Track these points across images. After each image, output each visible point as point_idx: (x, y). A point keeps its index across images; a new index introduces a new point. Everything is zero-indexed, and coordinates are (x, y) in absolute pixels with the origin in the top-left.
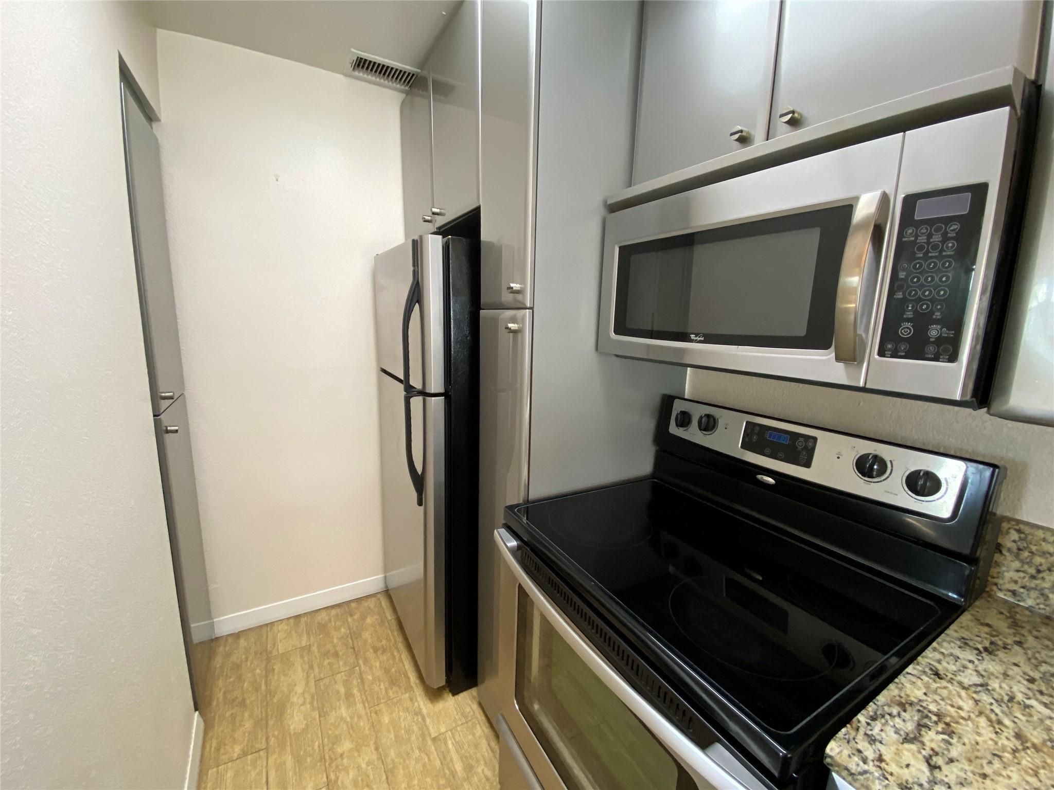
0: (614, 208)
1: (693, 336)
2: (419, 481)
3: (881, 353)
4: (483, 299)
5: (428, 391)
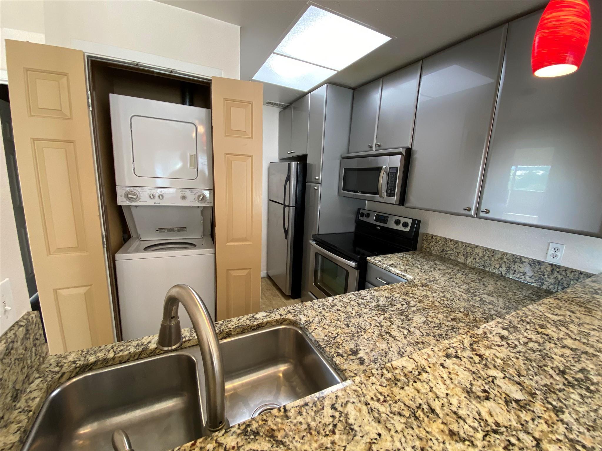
0: (344, 158)
1: (359, 192)
2: (286, 232)
3: (386, 196)
4: (307, 180)
5: (290, 205)
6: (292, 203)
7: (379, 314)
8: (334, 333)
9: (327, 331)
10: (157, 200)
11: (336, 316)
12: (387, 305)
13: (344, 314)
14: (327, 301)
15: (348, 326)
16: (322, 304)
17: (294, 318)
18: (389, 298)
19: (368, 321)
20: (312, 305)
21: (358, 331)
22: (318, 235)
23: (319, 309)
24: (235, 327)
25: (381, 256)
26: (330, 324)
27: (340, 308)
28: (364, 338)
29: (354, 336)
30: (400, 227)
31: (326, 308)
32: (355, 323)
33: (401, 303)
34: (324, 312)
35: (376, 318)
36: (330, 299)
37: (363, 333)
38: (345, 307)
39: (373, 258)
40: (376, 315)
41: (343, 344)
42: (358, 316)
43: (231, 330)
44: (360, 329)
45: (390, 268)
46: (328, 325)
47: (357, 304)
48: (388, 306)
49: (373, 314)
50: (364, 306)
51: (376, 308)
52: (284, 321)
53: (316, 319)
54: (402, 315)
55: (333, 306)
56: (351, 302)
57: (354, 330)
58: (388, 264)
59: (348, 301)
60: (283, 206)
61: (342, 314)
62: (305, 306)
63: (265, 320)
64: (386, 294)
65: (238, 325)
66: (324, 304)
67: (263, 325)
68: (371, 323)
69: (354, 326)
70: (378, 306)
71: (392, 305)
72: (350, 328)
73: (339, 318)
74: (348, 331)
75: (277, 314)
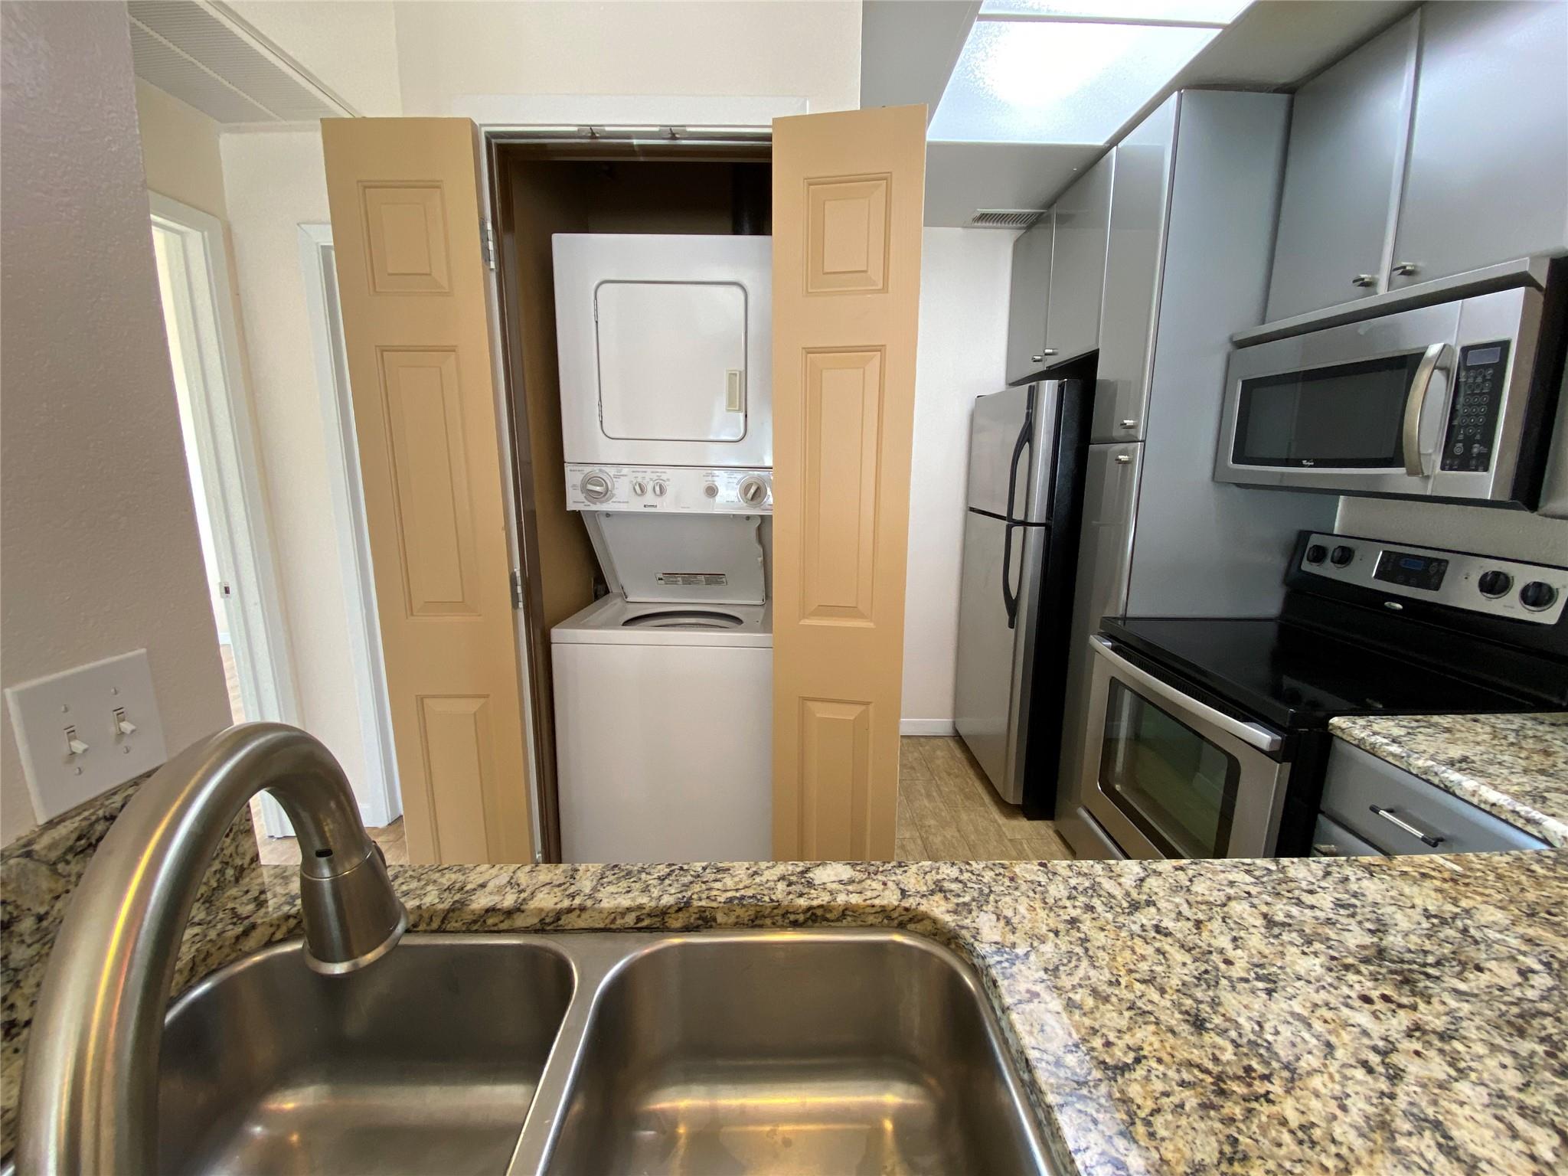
0: (1241, 344)
1: (1304, 462)
2: (1012, 606)
3: (1443, 468)
4: (1094, 435)
5: (1029, 520)
6: (1037, 513)
7: (1386, 998)
8: (1121, 1044)
9: (1087, 1022)
10: (650, 498)
11: (1143, 958)
12: (1430, 959)
13: (1188, 959)
14: (1116, 877)
15: (1199, 1024)
16: (1087, 884)
17: (949, 919)
18: (1444, 922)
19: (1318, 1026)
20: (1043, 879)
21: (1248, 1069)
22: (1125, 618)
23: (1068, 903)
24: (731, 900)
25: (1406, 720)
26: (1104, 988)
27: (1168, 923)
28: (1284, 1122)
29: (1222, 1093)
30: (1509, 606)
31: (1100, 908)
32: (1242, 1020)
33: (1514, 959)
34: (1087, 925)
35: (1362, 1018)
36: (1131, 868)
37: (1276, 1088)
38: (1198, 924)
39: (1361, 721)
40: (1366, 999)
41: (1158, 1121)
42: (1261, 985)
43: (714, 905)
44: (1267, 1064)
45: (1453, 776)
46: (1095, 992)
47: (1259, 922)
48: (1438, 964)
49: (1345, 990)
50: (1299, 941)
51: (1366, 961)
52: (911, 920)
53: (1043, 948)
54: (1522, 1033)
55: (1135, 906)
56: (1233, 904)
57: (1228, 1055)
58: (1442, 757)
59: (1218, 897)
60: (1006, 523)
61: (1178, 956)
62: (1012, 879)
63: (841, 899)
64: (1426, 897)
65: (742, 892)
66: (1095, 887)
67: (828, 916)
68: (1333, 1039)
69: (1233, 1034)
70: (1381, 953)
71: (1463, 964)
72: (1209, 1038)
73: (1159, 969)
74: (1196, 1055)
75: (890, 884)
